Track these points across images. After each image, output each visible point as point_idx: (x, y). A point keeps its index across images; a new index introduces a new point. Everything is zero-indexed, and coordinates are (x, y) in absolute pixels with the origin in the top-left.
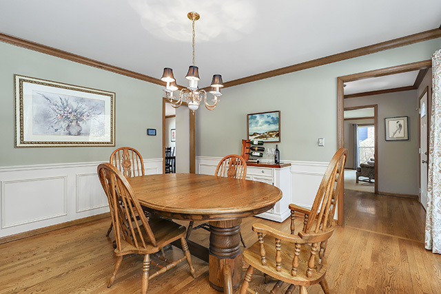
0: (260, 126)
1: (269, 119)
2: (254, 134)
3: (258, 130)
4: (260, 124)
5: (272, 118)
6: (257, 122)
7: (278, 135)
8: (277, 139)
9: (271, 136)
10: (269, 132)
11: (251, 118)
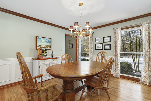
0: (43, 43)
1: (47, 41)
2: (40, 46)
3: (42, 44)
4: (43, 42)
5: (48, 40)
6: (41, 41)
7: (51, 47)
8: (50, 49)
9: (47, 47)
10: (47, 46)
11: (38, 39)
